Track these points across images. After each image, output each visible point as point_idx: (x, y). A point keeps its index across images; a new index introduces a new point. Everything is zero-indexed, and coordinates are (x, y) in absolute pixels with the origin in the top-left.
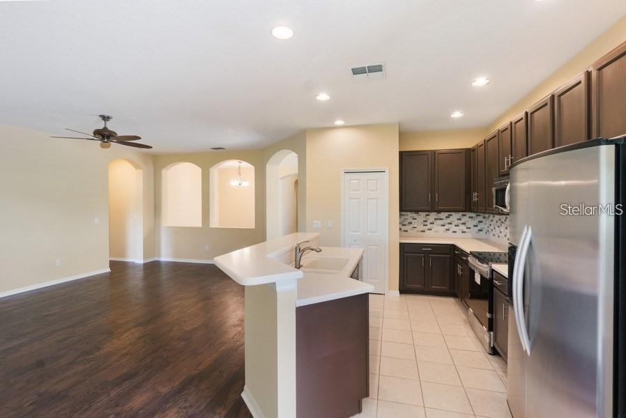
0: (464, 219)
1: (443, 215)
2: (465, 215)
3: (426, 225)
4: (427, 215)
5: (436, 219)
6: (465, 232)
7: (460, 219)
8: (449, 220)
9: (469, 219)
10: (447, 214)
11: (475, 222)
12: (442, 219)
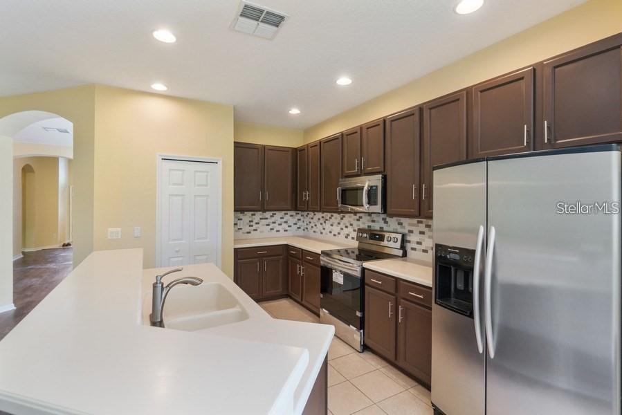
0: (287, 218)
1: (268, 214)
2: (287, 214)
3: (252, 226)
4: (252, 215)
5: (261, 219)
6: (287, 231)
7: (283, 218)
8: (273, 219)
9: (291, 218)
10: (271, 213)
11: (295, 220)
12: (267, 219)
